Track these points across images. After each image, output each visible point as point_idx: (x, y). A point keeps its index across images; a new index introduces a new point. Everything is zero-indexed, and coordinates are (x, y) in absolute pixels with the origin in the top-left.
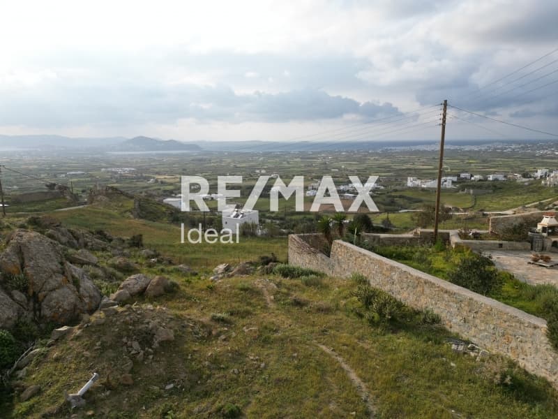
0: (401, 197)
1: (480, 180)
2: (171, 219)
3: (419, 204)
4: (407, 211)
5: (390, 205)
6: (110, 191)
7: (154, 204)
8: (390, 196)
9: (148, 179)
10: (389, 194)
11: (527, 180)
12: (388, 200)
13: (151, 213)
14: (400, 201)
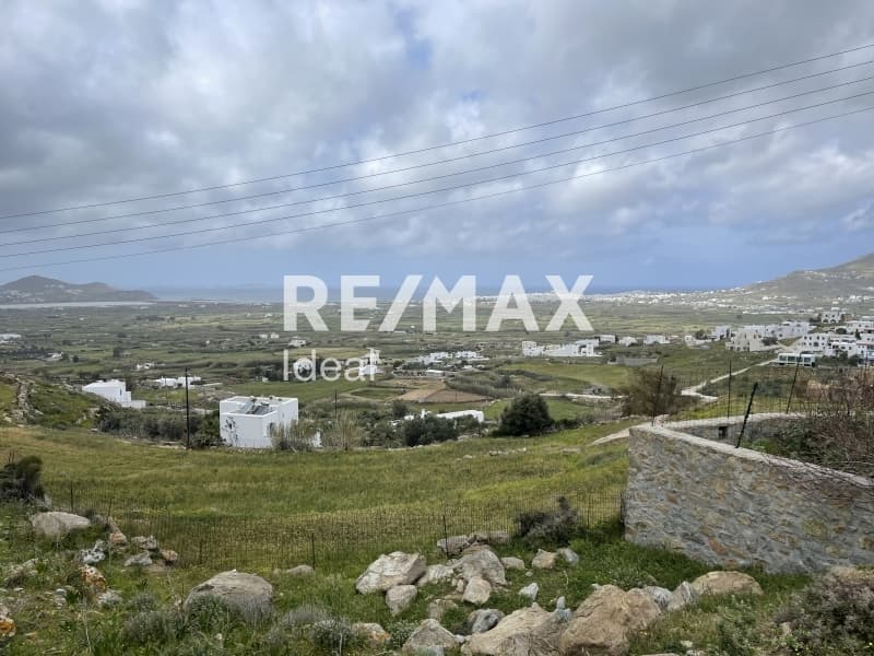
0: (518, 373)
1: (633, 345)
3: (549, 383)
8: (501, 372)
9: (45, 353)
10: (500, 368)
11: (703, 341)
12: (500, 378)
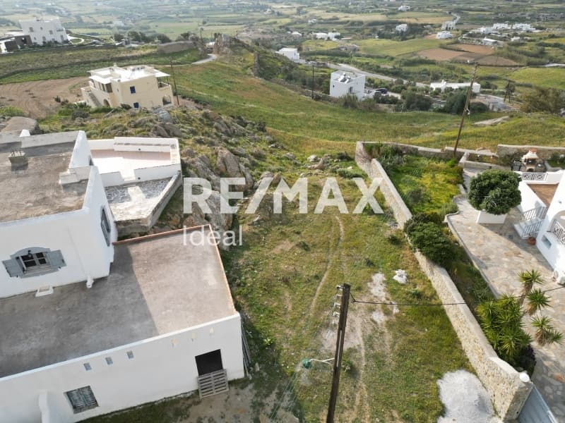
2: (286, 76)
4: (556, 65)
5: (536, 56)
6: (233, 43)
7: (271, 58)
8: (540, 45)
10: (542, 41)
12: (536, 50)
13: (269, 68)
14: (552, 52)
